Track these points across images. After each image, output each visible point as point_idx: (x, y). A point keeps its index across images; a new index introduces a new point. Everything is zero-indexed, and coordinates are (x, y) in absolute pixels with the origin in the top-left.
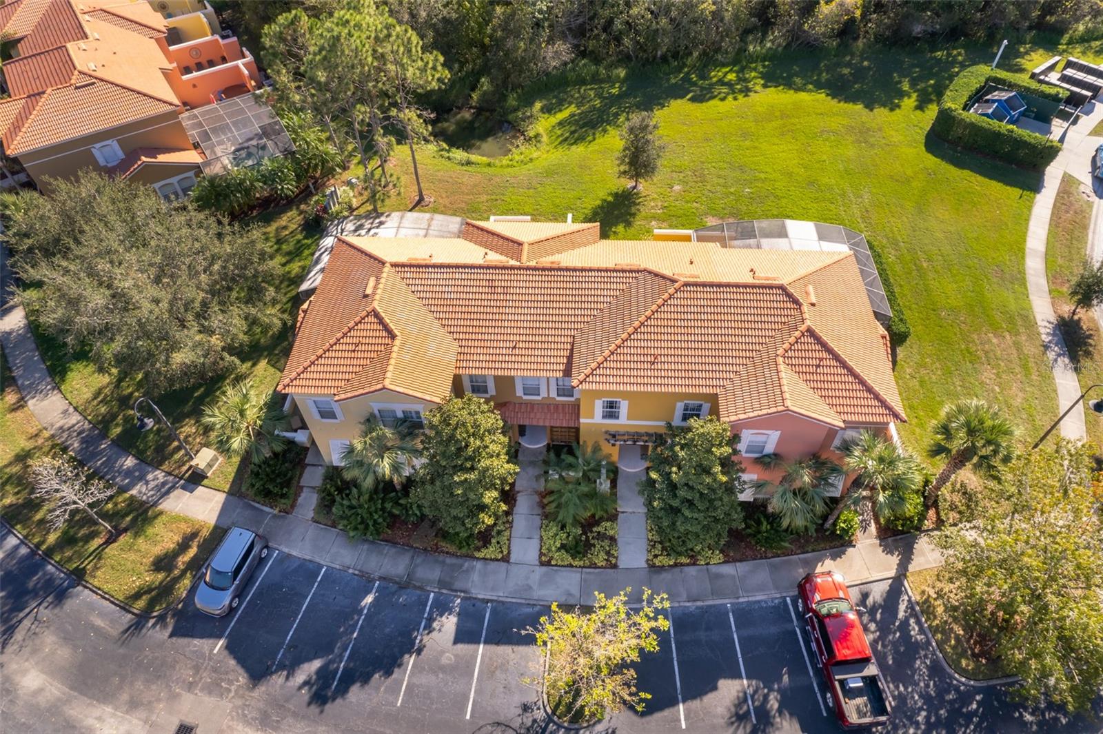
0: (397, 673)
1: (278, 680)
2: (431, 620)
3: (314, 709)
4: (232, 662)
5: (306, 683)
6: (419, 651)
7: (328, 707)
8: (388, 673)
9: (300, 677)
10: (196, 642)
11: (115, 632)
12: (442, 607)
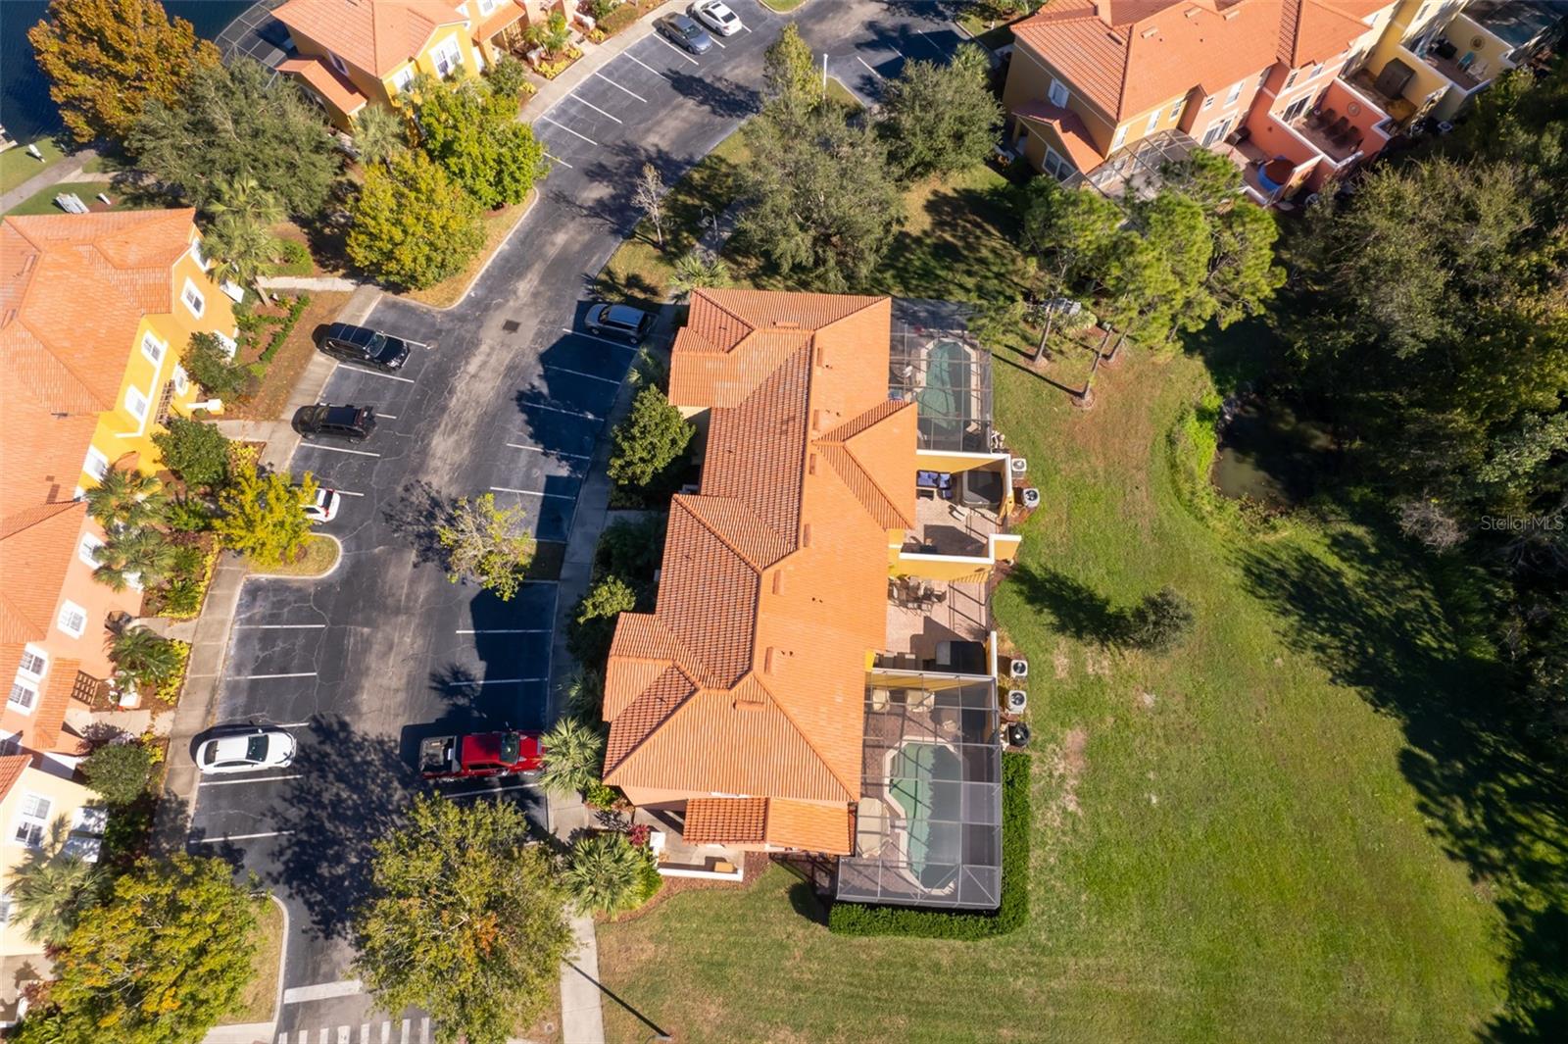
0: (532, 441)
1: (540, 370)
2: (567, 459)
3: (514, 394)
4: (554, 341)
5: (533, 387)
6: (545, 454)
7: (515, 403)
8: (531, 436)
9: (537, 382)
10: (572, 317)
11: (587, 270)
12: (575, 466)
